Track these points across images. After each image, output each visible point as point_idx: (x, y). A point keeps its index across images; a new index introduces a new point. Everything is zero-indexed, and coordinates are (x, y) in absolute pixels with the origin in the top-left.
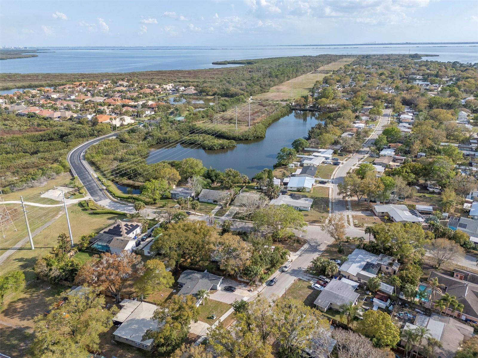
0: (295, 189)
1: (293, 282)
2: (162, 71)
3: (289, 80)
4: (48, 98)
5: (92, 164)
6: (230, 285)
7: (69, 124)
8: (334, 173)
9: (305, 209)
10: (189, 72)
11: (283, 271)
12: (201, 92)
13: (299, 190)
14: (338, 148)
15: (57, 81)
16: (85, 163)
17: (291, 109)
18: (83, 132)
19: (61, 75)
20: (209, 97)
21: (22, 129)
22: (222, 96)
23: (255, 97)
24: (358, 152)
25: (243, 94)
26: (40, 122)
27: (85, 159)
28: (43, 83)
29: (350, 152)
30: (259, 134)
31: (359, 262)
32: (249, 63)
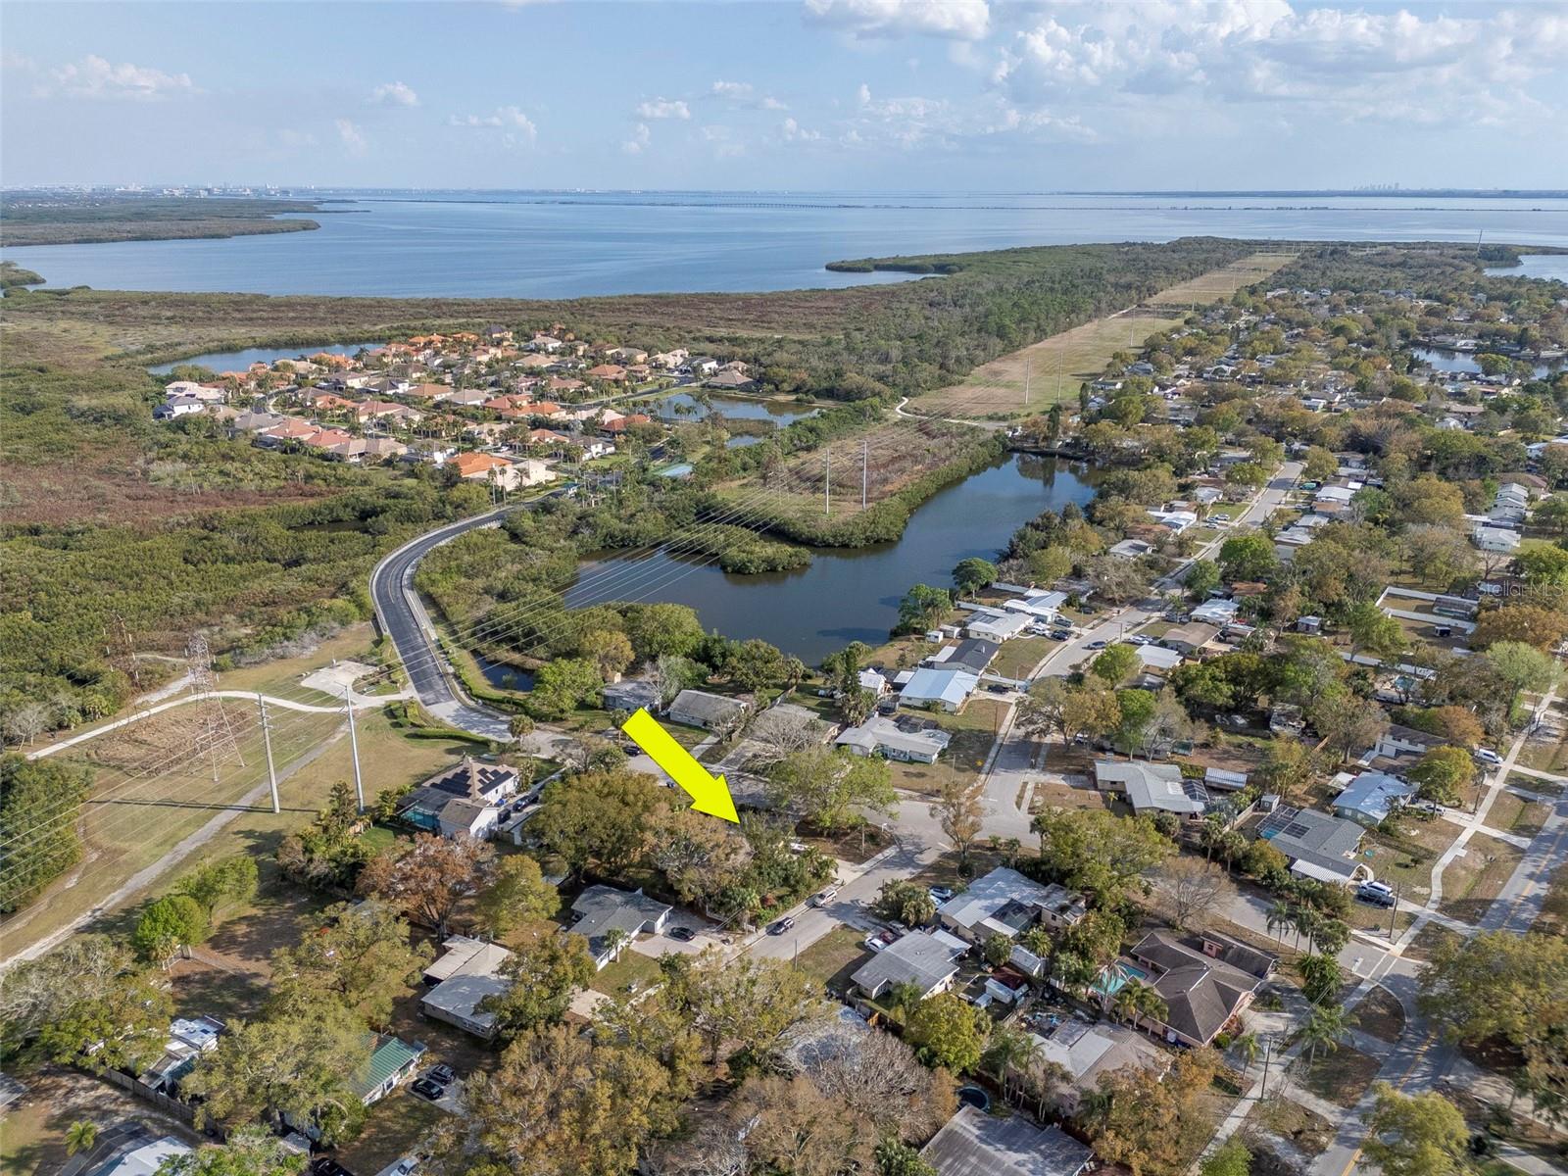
0: (919, 704)
1: (829, 930)
2: (668, 296)
3: (1041, 340)
4: (338, 388)
5: (429, 600)
6: (686, 926)
7: (384, 478)
8: (1041, 664)
9: (922, 759)
10: (747, 303)
11: (814, 906)
12: (762, 382)
13: (928, 707)
14: (1082, 589)
15: (366, 327)
16: (412, 598)
17: (1008, 449)
18: (417, 505)
19: (380, 304)
20: (781, 398)
21: (265, 486)
22: (818, 394)
23: (916, 402)
24: (1138, 603)
25: (878, 394)
26: (313, 469)
27: (413, 586)
28: (329, 331)
29: (1112, 602)
30: (881, 532)
31: (992, 897)
32: (943, 266)
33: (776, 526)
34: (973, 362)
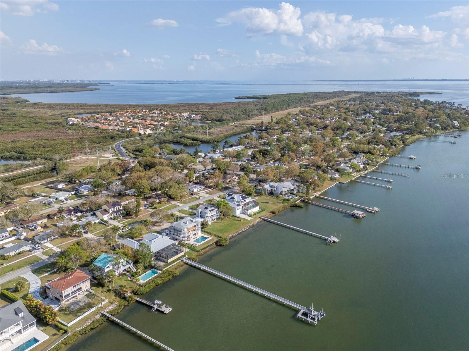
2: (190, 104)
3: (277, 112)
4: (106, 119)
5: (125, 148)
7: (116, 132)
10: (209, 105)
12: (205, 118)
13: (210, 157)
14: (249, 146)
15: (113, 109)
16: (122, 148)
17: (253, 130)
18: (123, 135)
19: (116, 105)
20: (208, 122)
21: (92, 134)
22: (216, 121)
23: (238, 122)
25: (229, 120)
26: (102, 131)
27: (122, 146)
28: (104, 110)
30: (216, 139)
33: (196, 139)
34: (256, 115)
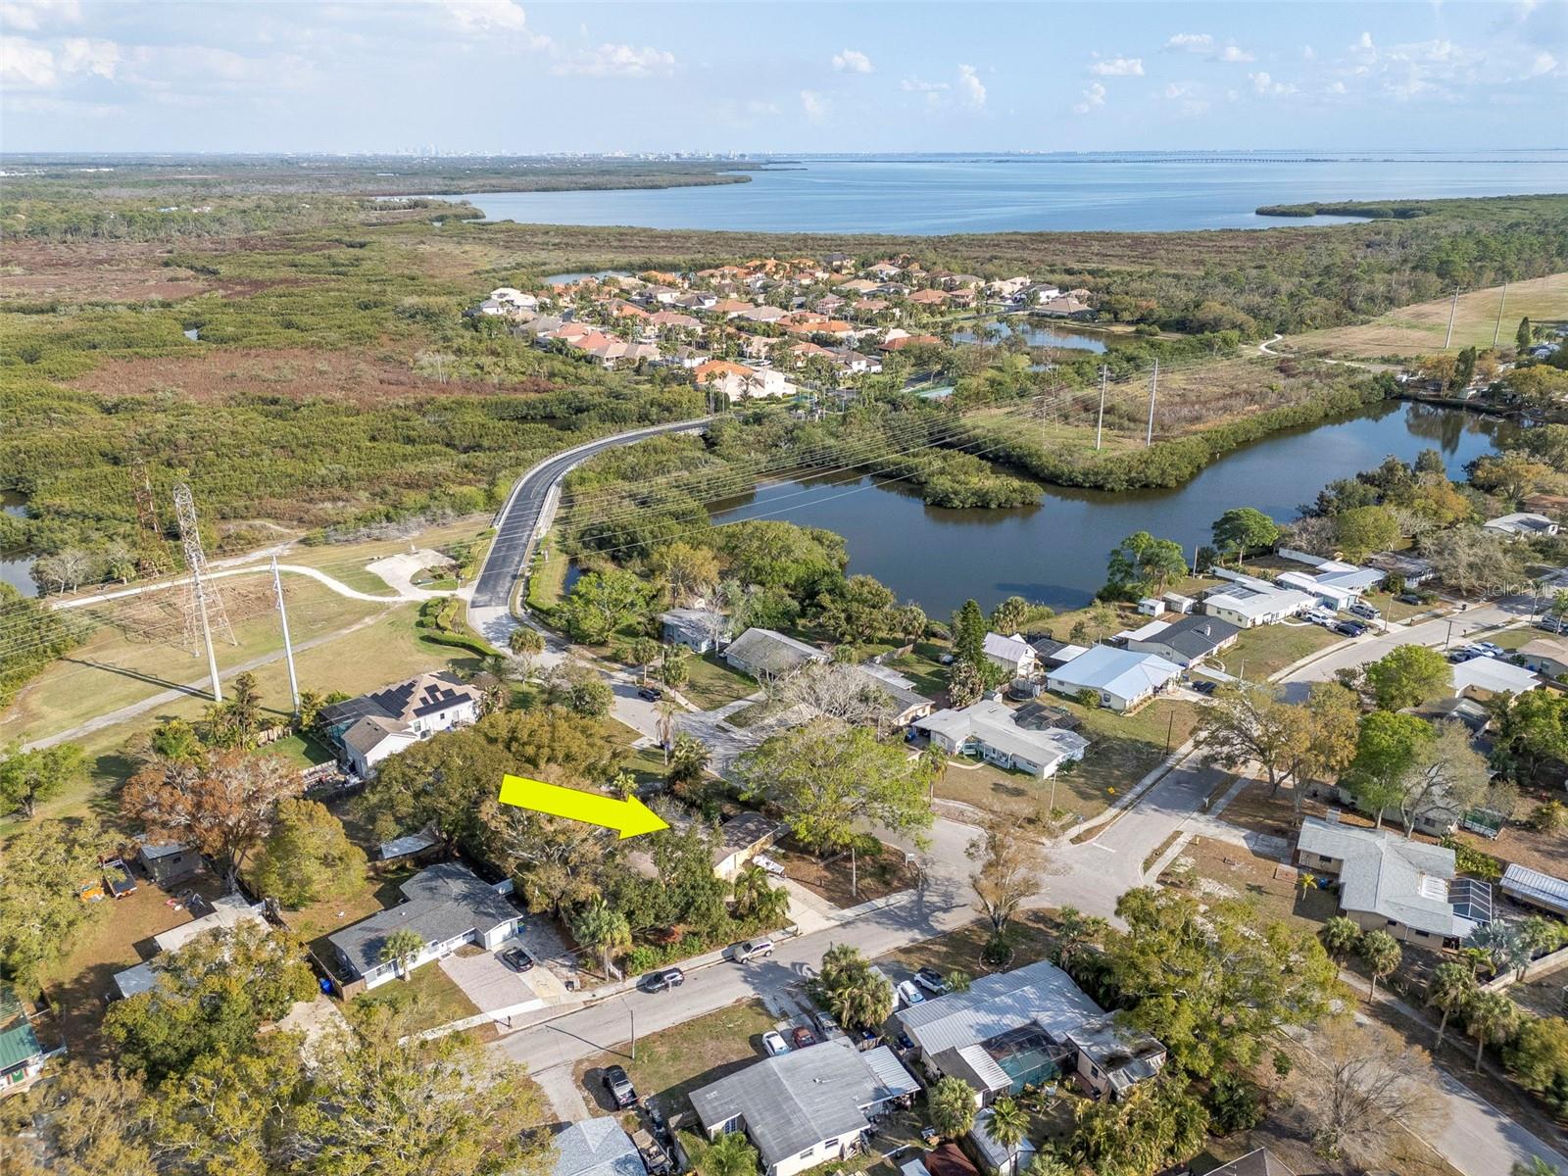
0: (1072, 692)
1: (728, 1002)
2: (1052, 234)
5: (567, 500)
6: (526, 950)
7: (615, 381)
8: (1299, 663)
9: (1030, 769)
11: (733, 959)
12: (1103, 310)
13: (1083, 697)
14: (1412, 568)
16: (553, 495)
17: (1392, 397)
18: (626, 406)
20: (1118, 329)
21: (507, 380)
22: (1165, 326)
23: (1290, 340)
24: (1504, 600)
25: (1240, 327)
26: (561, 368)
27: (564, 483)
29: (1456, 592)
30: (1153, 474)
31: (1002, 1010)
32: (1404, 212)
33: (1019, 458)
34: (1391, 301)
